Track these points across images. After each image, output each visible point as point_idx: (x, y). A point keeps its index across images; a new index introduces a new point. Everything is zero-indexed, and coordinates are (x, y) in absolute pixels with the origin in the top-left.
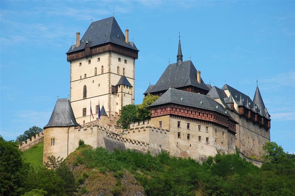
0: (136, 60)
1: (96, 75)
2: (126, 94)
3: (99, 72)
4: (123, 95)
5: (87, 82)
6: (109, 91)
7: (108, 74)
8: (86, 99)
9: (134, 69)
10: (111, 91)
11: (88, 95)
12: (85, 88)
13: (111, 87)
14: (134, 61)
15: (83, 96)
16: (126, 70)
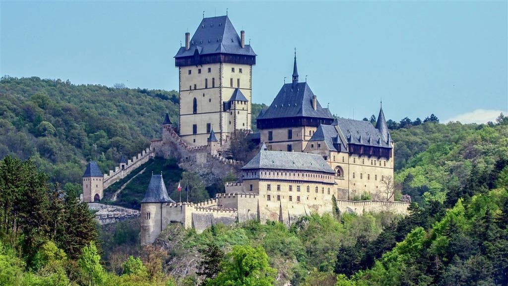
0: (253, 67)
1: (206, 88)
2: (240, 111)
3: (210, 85)
4: (237, 113)
5: (198, 95)
6: (221, 109)
7: (219, 89)
8: (196, 114)
9: (251, 77)
10: (222, 109)
11: (199, 110)
12: (195, 101)
13: (222, 104)
14: (251, 67)
15: (192, 110)
16: (240, 81)
